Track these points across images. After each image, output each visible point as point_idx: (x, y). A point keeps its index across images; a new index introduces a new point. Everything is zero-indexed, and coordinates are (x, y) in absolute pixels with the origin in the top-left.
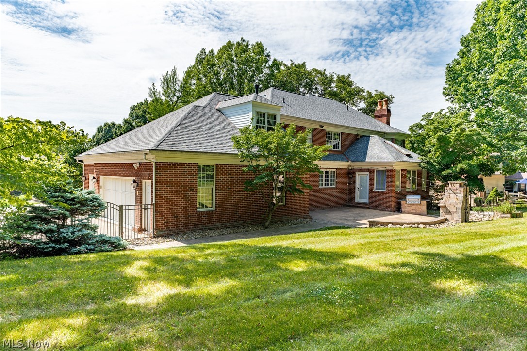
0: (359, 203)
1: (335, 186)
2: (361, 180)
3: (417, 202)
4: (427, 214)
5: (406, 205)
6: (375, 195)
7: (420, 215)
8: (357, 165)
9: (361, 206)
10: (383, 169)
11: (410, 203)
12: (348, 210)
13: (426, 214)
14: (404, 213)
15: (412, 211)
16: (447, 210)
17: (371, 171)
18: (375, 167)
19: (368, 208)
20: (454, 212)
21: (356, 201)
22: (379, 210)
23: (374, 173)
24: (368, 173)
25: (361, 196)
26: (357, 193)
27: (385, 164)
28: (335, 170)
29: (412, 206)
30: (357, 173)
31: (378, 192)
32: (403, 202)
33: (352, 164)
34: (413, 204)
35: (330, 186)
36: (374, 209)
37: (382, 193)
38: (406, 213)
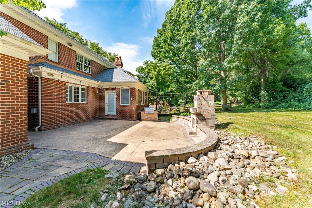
0: (108, 116)
1: (86, 102)
2: (109, 97)
3: (152, 112)
4: (159, 119)
5: (144, 115)
6: (121, 108)
7: (154, 121)
8: (106, 85)
9: (110, 118)
10: (127, 88)
11: (147, 113)
12: (99, 123)
13: (157, 120)
14: (143, 120)
15: (148, 119)
16: (203, 117)
17: (117, 90)
18: (120, 87)
19: (116, 119)
20: (209, 119)
21: (106, 114)
22: (125, 120)
23: (120, 91)
24: (115, 91)
25: (110, 109)
26: (106, 108)
27: (128, 84)
28: (85, 88)
29: (149, 115)
30: (106, 92)
31: (124, 106)
32: (142, 113)
33: (102, 84)
34: (149, 114)
35: (80, 102)
36: (121, 120)
37: (126, 106)
38: (144, 121)
